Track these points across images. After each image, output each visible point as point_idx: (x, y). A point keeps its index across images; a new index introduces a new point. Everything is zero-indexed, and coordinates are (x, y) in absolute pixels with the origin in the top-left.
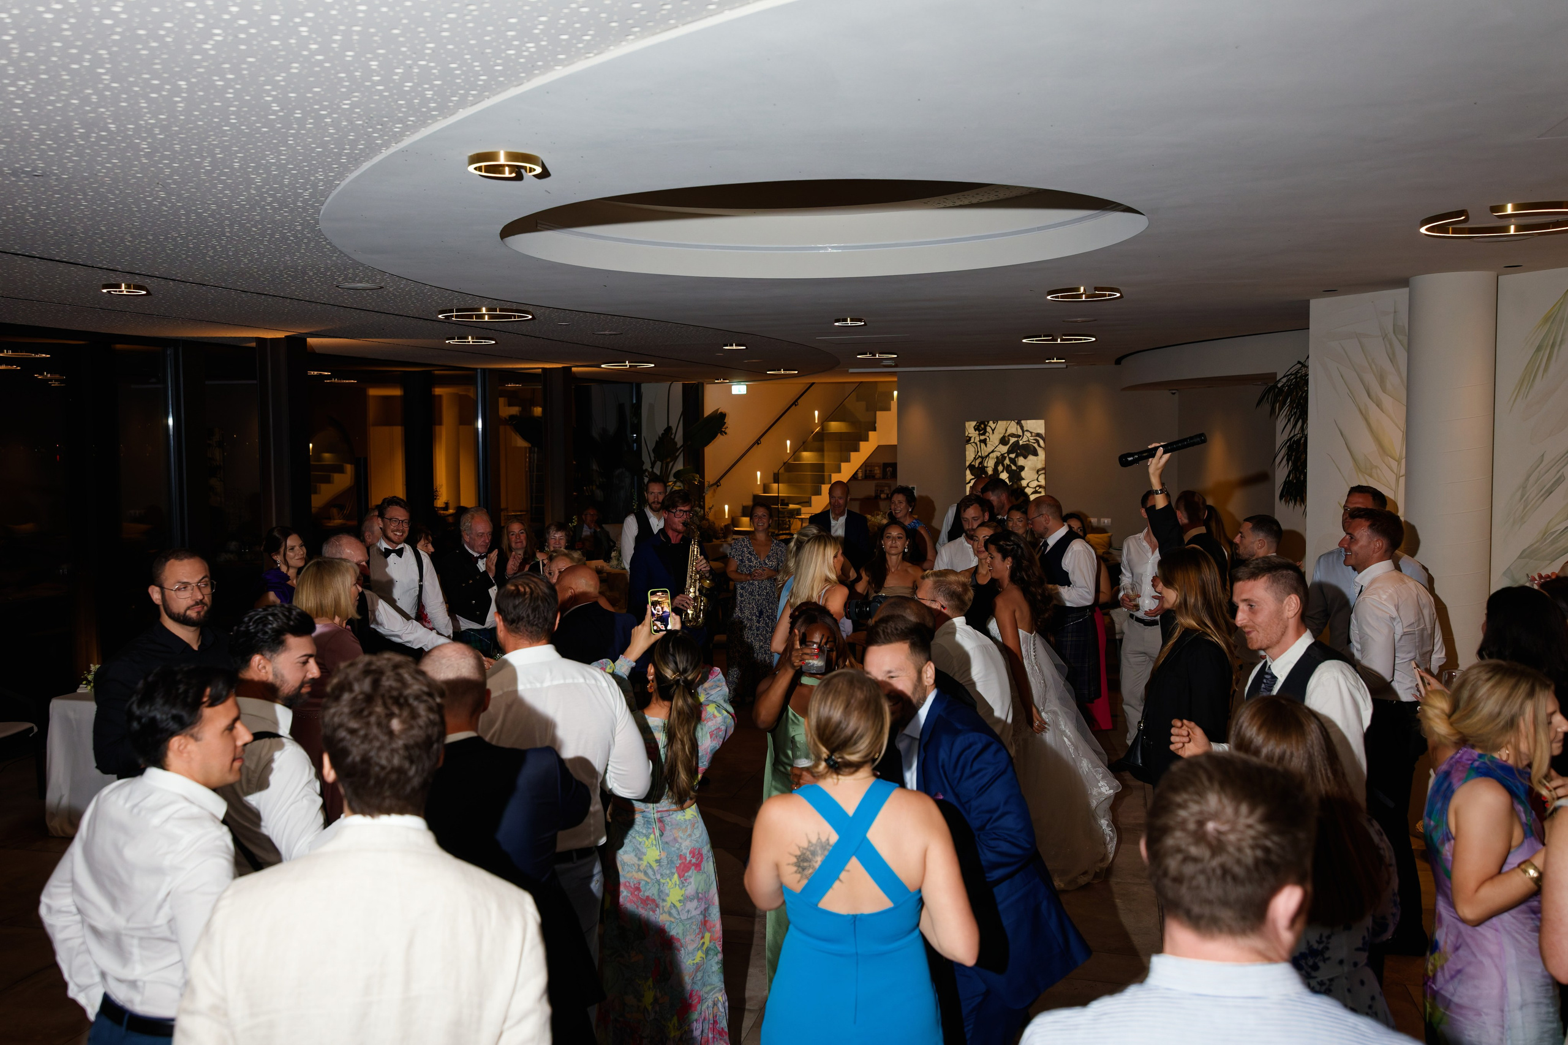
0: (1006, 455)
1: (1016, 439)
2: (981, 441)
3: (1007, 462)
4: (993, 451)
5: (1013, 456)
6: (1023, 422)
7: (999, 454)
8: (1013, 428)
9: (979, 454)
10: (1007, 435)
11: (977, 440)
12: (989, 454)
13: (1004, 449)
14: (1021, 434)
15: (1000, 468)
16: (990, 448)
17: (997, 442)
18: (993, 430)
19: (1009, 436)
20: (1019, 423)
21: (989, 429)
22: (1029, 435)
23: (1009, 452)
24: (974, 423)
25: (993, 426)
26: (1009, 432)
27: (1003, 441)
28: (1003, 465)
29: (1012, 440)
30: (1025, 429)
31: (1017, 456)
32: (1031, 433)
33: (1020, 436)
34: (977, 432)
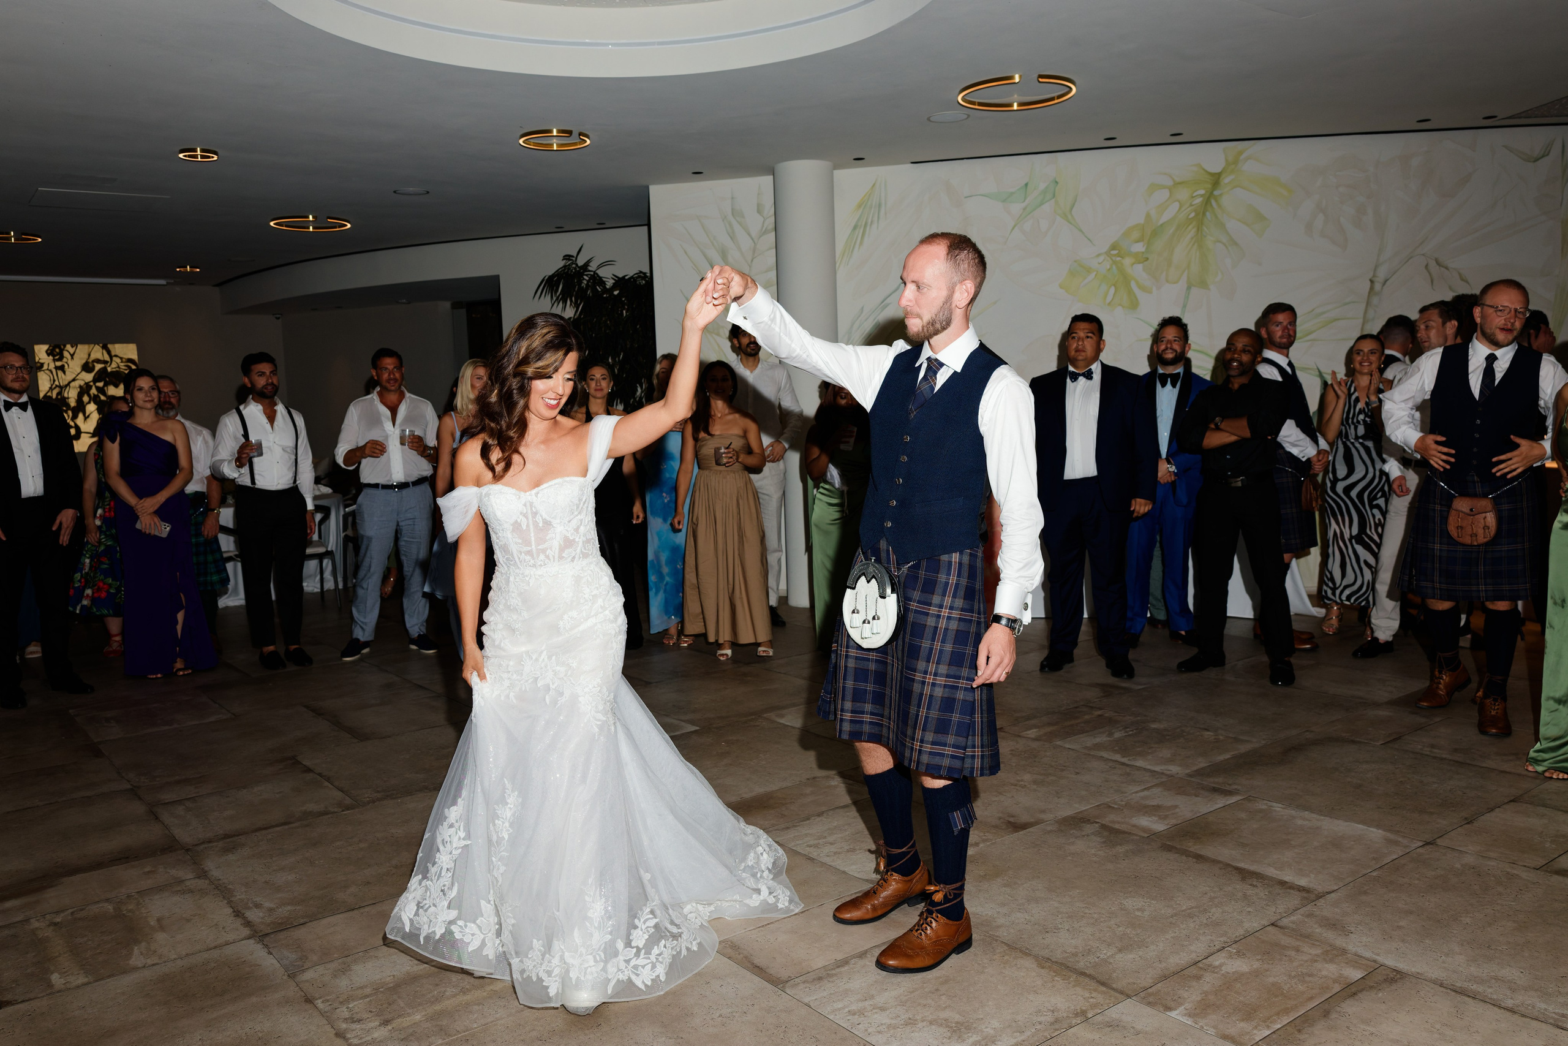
0: (92, 384)
1: (103, 366)
2: (57, 368)
3: (94, 391)
4: (74, 380)
5: (100, 384)
6: (110, 346)
7: (82, 383)
8: (98, 353)
9: (57, 383)
10: (90, 360)
11: (52, 366)
12: (70, 383)
13: (89, 377)
14: (108, 359)
15: (86, 399)
16: (69, 376)
17: (79, 370)
18: (72, 356)
19: (93, 361)
20: (105, 347)
21: (66, 354)
22: (118, 360)
23: (95, 380)
24: (45, 347)
25: (72, 350)
26: (93, 356)
27: (87, 367)
28: (89, 395)
29: (98, 367)
30: (113, 354)
31: (106, 384)
32: (121, 358)
33: (105, 362)
34: (51, 357)
